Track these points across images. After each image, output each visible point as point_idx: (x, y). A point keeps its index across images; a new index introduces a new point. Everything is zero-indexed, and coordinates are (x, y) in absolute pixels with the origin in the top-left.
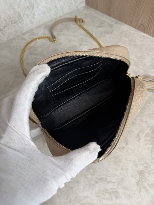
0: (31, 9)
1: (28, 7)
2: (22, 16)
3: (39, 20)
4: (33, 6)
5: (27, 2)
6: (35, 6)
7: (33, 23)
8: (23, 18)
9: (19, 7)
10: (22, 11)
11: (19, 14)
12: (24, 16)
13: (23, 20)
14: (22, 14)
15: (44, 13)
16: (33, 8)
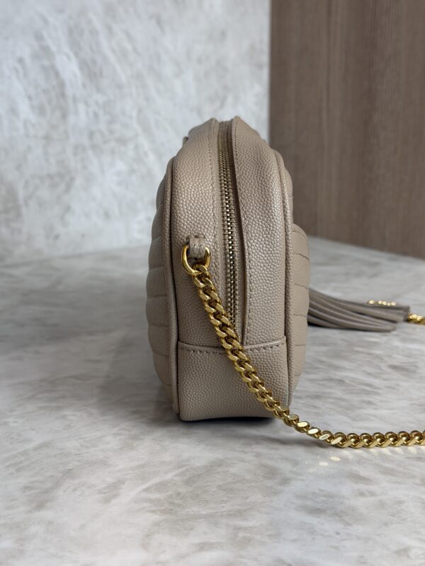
0: (62, 187)
1: (50, 176)
2: (21, 202)
3: (83, 236)
4: (72, 179)
5: (52, 160)
6: (78, 182)
7: (57, 237)
8: (24, 210)
9: (18, 168)
10: (27, 183)
11: (12, 192)
12: (26, 204)
13: (19, 215)
14: (21, 194)
15: (107, 215)
16: (69, 187)
